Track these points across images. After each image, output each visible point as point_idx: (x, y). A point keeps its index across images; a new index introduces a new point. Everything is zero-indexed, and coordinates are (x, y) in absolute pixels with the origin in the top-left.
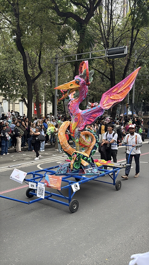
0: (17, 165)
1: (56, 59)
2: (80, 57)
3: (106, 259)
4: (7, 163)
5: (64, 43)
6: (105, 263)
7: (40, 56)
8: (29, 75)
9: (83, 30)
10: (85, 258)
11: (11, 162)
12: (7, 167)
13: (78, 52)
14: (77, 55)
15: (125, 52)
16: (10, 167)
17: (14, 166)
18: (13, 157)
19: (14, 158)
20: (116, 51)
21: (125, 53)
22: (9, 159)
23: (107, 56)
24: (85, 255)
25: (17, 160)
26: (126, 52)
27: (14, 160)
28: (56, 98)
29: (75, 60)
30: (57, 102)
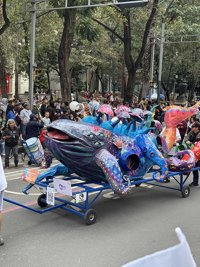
21: (144, 0)
28: (33, 70)
29: (65, 6)
30: (34, 77)
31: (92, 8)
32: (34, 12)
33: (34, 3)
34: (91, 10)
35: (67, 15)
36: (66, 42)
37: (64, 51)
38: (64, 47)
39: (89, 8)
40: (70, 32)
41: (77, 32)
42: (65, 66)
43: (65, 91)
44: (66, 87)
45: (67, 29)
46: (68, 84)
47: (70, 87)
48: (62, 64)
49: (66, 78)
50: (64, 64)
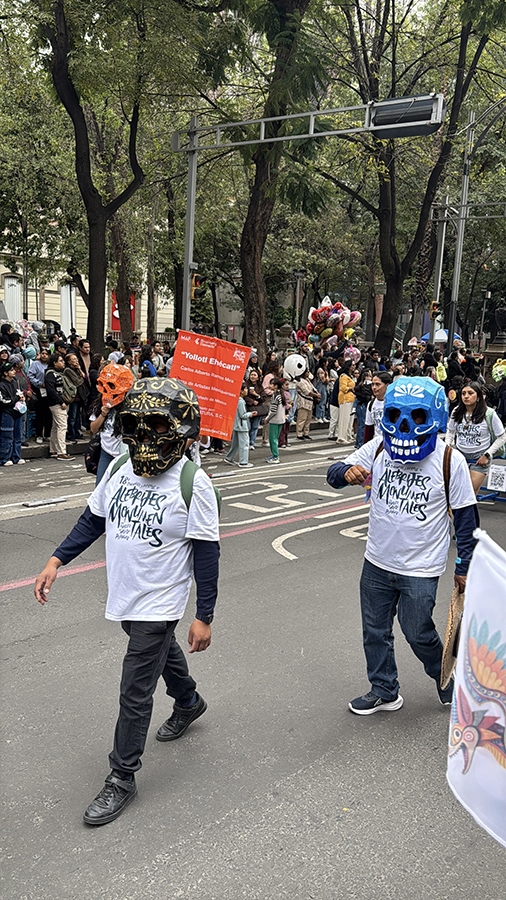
0: (54, 500)
1: (192, 134)
2: (274, 129)
3: (345, 809)
4: (20, 491)
5: (219, 79)
6: (339, 819)
7: (134, 124)
8: (95, 191)
9: (287, 33)
10: (276, 804)
11: (32, 488)
12: (19, 507)
13: (270, 110)
14: (265, 122)
15: (433, 115)
16: (27, 506)
17: (41, 502)
18: (39, 472)
19: (41, 477)
20: (403, 110)
21: (433, 120)
22: (26, 481)
23: (373, 127)
24: (275, 794)
25: (53, 485)
26: (440, 116)
27: (43, 485)
28: (189, 276)
29: (259, 139)
30: (191, 290)
31: (319, 140)
32: (194, 152)
33: (195, 133)
34: (314, 143)
35: (262, 158)
36: (259, 218)
37: (254, 236)
38: (253, 227)
39: (310, 139)
40: (267, 195)
41: (282, 196)
42: (254, 270)
43: (254, 321)
44: (256, 313)
45: (261, 189)
46: (259, 307)
47: (263, 314)
48: (249, 264)
49: (257, 293)
50: (254, 264)
